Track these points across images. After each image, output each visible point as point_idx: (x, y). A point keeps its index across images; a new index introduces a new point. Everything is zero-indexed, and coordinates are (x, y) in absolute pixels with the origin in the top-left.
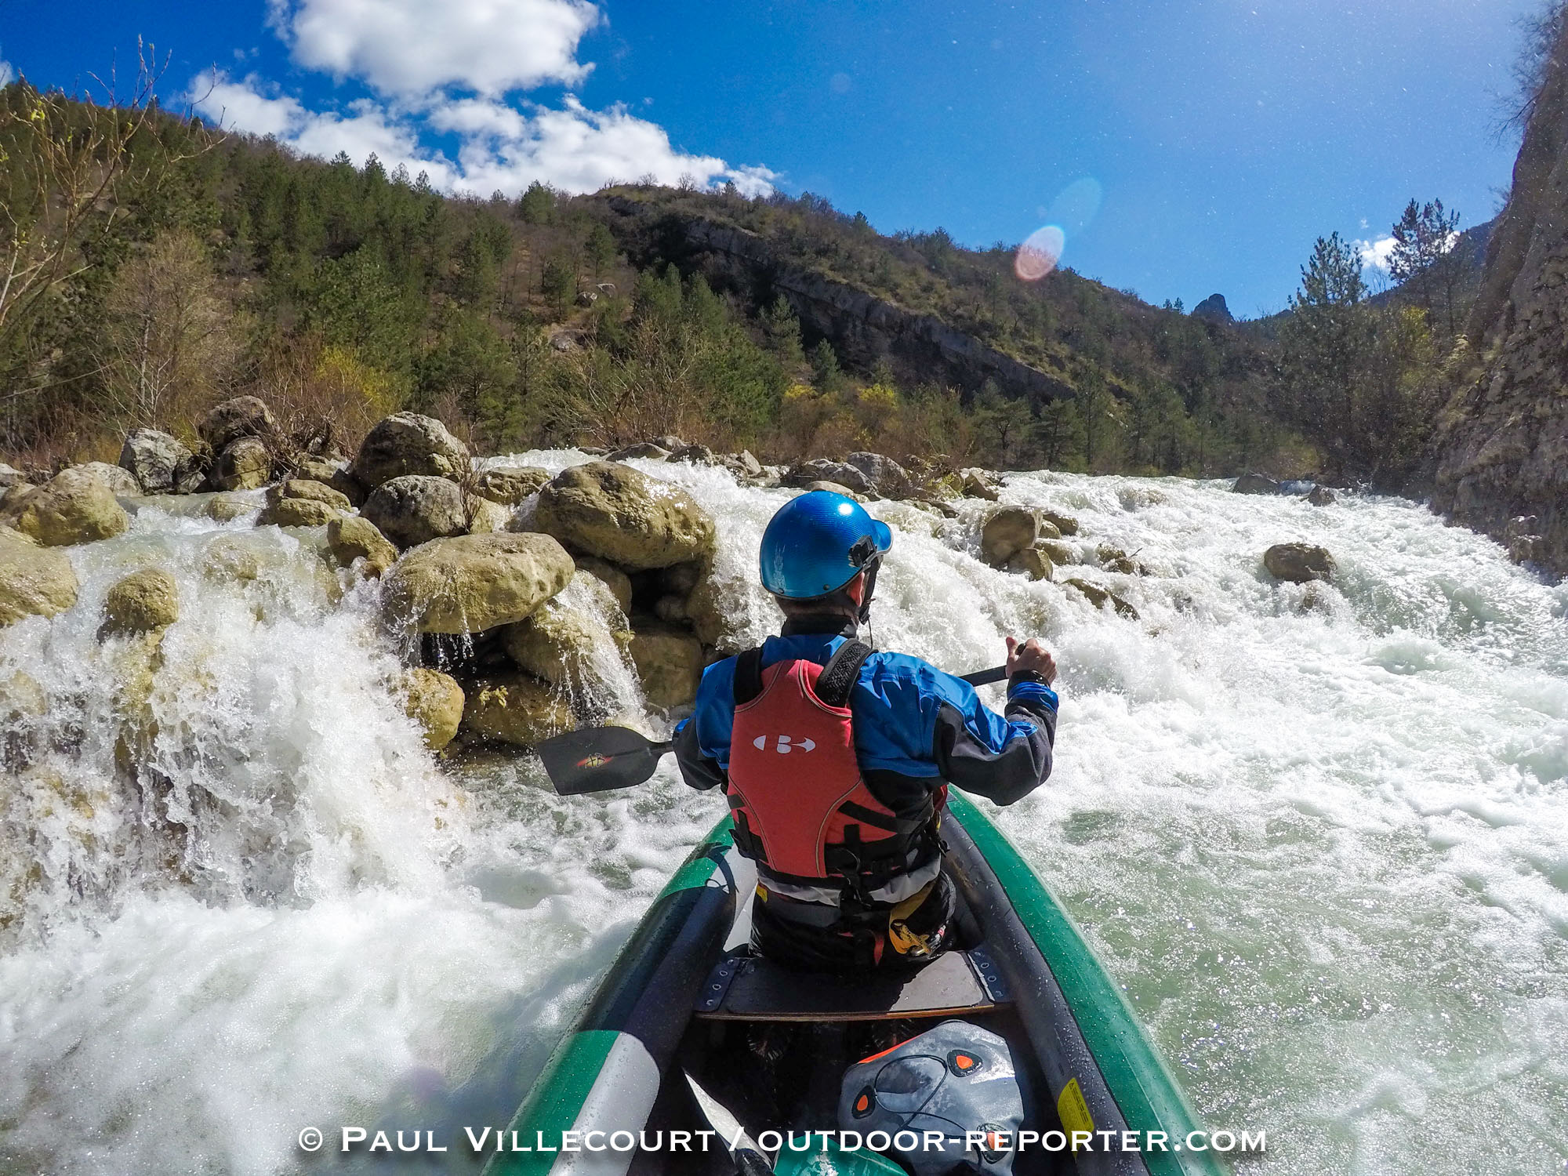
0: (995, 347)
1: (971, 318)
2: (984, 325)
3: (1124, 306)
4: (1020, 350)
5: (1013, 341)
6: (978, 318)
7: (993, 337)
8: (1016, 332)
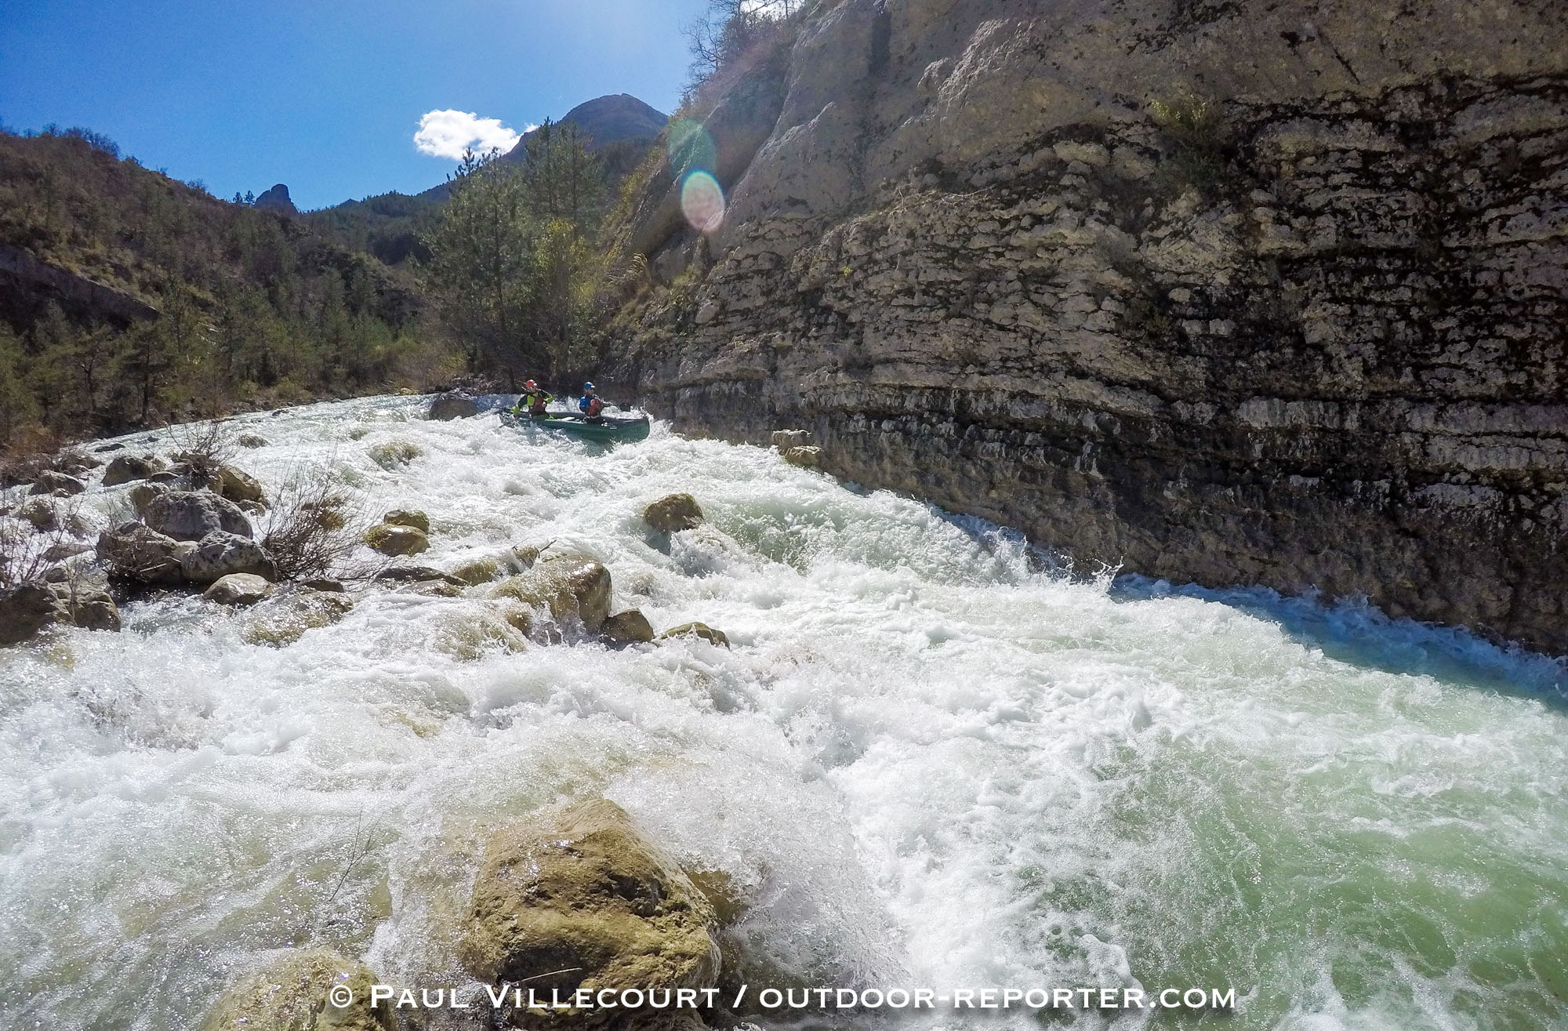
0: (51, 260)
1: (20, 225)
2: (39, 233)
3: (191, 201)
4: (79, 261)
5: (72, 250)
6: (29, 224)
7: (46, 247)
8: (74, 240)
